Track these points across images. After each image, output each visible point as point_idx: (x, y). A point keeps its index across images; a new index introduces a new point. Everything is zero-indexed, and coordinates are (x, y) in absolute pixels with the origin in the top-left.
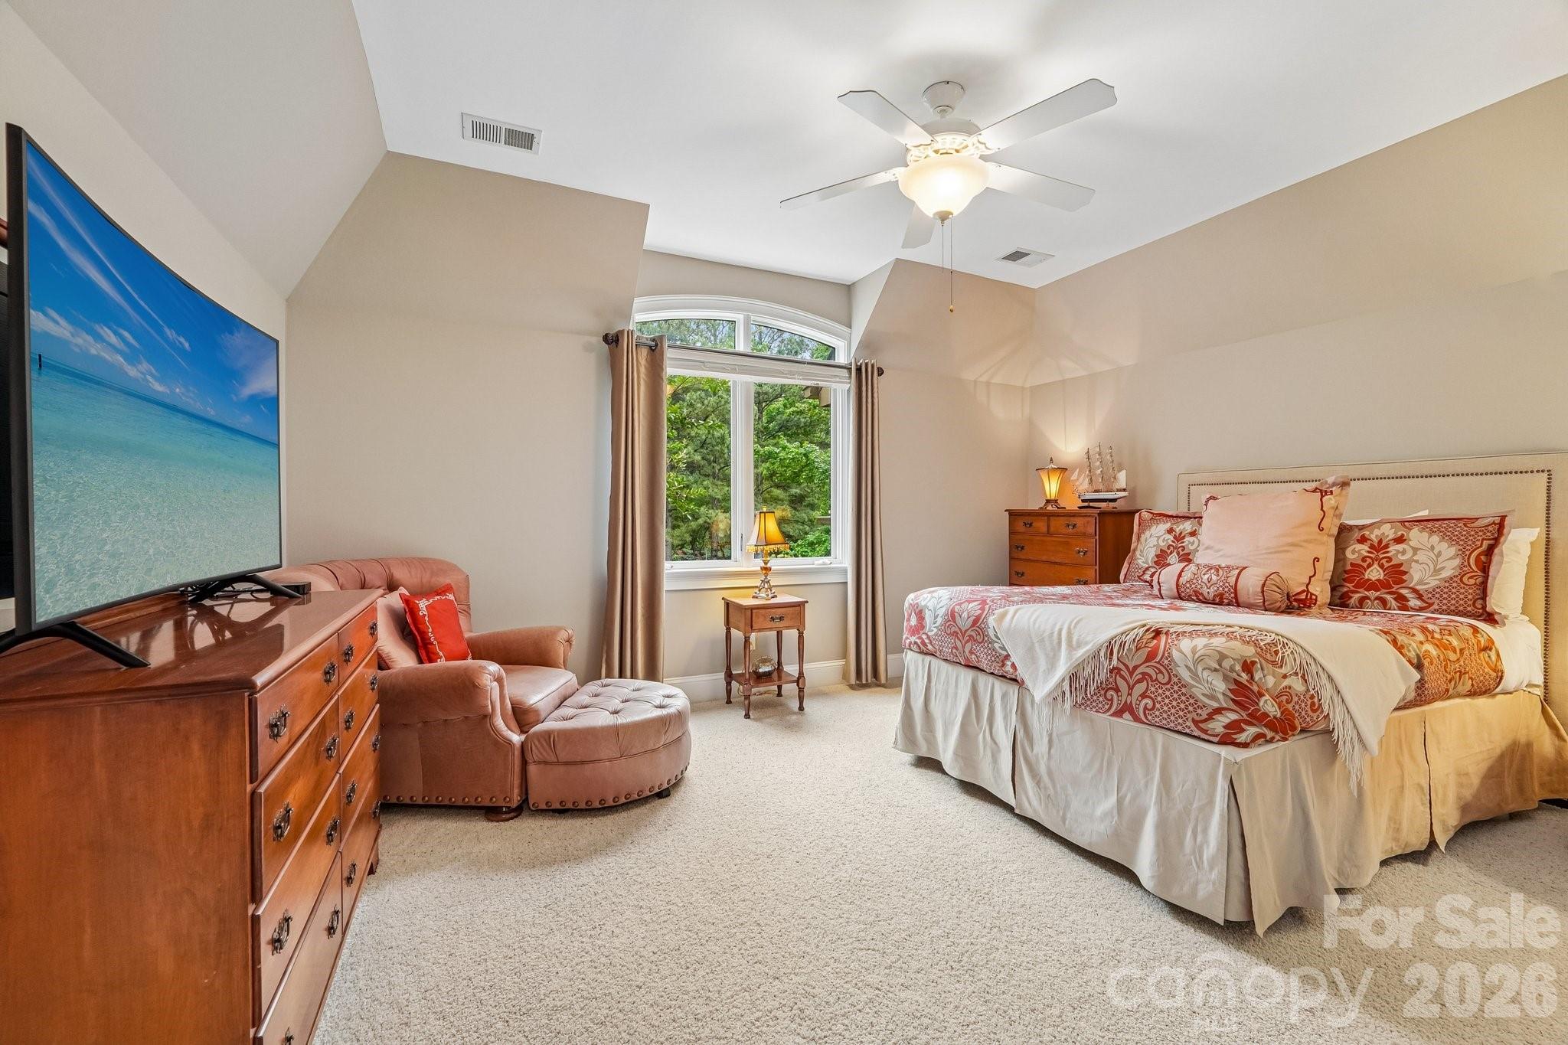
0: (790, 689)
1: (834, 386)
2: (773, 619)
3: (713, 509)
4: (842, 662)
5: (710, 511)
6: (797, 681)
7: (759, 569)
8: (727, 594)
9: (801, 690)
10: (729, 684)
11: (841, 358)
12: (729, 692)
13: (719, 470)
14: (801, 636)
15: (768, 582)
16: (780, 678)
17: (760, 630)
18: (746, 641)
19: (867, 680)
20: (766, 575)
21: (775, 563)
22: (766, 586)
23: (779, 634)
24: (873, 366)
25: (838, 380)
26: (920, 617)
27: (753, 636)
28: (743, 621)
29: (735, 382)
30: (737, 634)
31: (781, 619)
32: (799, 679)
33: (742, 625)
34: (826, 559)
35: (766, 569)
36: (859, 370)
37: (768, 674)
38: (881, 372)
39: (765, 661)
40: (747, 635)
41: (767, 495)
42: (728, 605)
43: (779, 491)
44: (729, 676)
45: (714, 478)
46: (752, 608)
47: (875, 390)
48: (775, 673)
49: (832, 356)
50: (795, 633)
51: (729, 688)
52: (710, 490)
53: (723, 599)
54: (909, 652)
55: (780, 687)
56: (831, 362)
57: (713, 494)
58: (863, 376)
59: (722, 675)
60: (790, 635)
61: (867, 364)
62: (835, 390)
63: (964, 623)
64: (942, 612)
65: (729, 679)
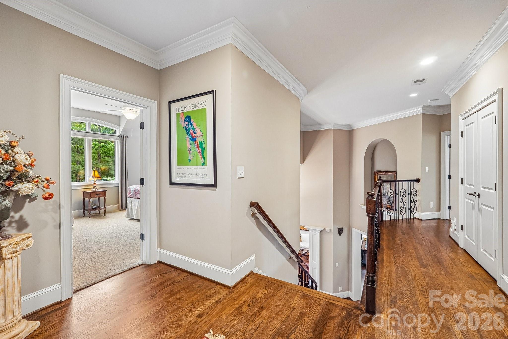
0: (102, 211)
1: (115, 140)
2: (97, 195)
3: (77, 165)
4: (118, 205)
5: (76, 166)
6: (104, 209)
7: (93, 184)
8: (83, 190)
9: (105, 211)
10: (84, 212)
11: (117, 134)
12: (84, 214)
13: (80, 150)
14: (105, 199)
15: (96, 186)
16: (99, 208)
17: (93, 198)
18: (89, 200)
19: (124, 208)
20: (95, 185)
21: (98, 182)
22: (95, 187)
23: (99, 198)
24: (125, 136)
25: (116, 139)
26: (130, 191)
27: (91, 199)
28: (88, 195)
29: (86, 139)
30: (86, 199)
31: (99, 195)
32: (104, 208)
33: (88, 197)
34: (113, 181)
35: (95, 184)
36: (121, 137)
37: (96, 208)
38: (128, 137)
39: (94, 205)
40: (89, 199)
41: (103, 160)
42: (84, 192)
43: (108, 158)
44: (84, 210)
45: (78, 153)
46: (91, 193)
47: (126, 142)
48: (98, 208)
49: (114, 133)
50: (103, 198)
51: (84, 213)
52: (76, 158)
53: (82, 191)
54: (129, 198)
55: (99, 211)
56: (114, 135)
57: (77, 159)
58: (123, 138)
59: (82, 210)
60: (102, 198)
61: (124, 136)
62: (116, 141)
63: (137, 191)
64: (133, 189)
65: (84, 211)
